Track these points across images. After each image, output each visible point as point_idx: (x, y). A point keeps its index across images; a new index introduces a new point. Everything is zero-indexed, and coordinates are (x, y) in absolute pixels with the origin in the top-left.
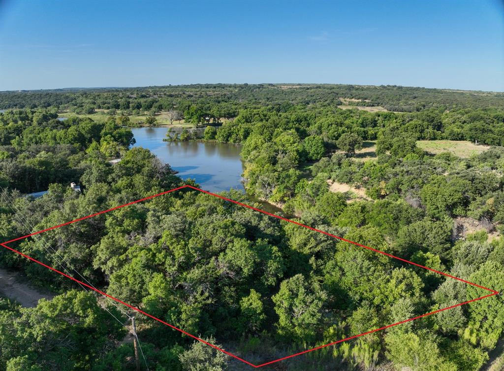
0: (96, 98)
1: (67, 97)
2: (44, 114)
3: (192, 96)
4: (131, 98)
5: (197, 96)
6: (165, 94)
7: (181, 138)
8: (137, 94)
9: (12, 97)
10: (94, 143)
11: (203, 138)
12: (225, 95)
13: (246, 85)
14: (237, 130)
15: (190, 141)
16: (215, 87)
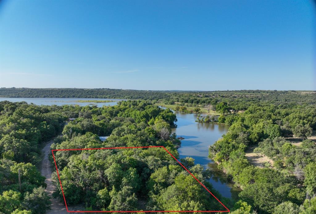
0: (181, 96)
1: (166, 95)
2: (144, 103)
3: (236, 97)
4: (199, 97)
5: (239, 97)
6: (219, 95)
7: (205, 121)
8: (203, 95)
9: (140, 93)
10: (153, 119)
11: (218, 121)
12: (257, 97)
13: (276, 91)
14: (237, 118)
15: (210, 123)
16: (254, 92)
